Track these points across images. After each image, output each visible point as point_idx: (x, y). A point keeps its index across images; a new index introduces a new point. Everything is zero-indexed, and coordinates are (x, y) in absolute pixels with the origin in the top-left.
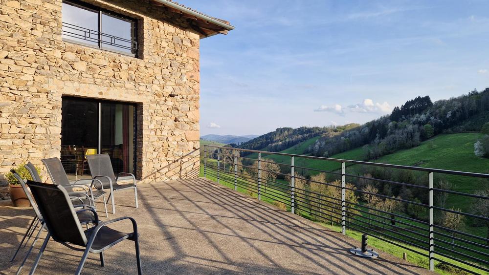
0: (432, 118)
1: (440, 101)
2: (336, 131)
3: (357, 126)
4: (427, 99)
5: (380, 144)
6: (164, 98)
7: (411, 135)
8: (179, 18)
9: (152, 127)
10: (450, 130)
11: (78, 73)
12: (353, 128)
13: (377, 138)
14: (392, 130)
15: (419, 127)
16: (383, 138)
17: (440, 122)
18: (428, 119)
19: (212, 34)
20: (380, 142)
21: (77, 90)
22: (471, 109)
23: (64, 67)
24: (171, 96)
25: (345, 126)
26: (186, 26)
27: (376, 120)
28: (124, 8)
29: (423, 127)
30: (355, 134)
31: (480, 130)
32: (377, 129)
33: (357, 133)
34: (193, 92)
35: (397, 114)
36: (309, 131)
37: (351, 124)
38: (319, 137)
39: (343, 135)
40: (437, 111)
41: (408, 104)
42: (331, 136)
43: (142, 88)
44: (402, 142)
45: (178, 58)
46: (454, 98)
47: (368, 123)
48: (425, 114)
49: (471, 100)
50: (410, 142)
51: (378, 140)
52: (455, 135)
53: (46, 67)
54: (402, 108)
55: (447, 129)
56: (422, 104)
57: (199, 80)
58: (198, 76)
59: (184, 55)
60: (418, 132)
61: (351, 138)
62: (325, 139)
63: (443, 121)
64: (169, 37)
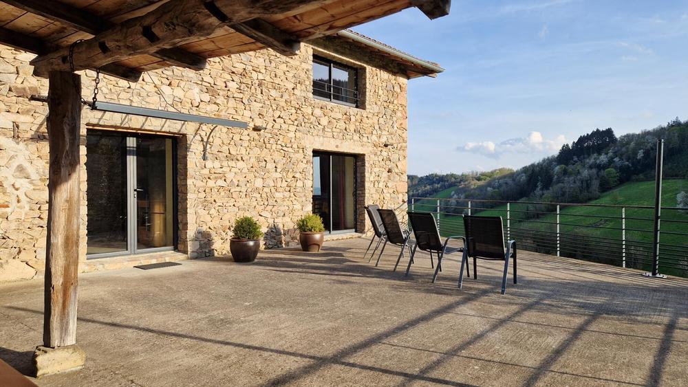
0: (616, 159)
1: (628, 136)
2: (479, 179)
3: (509, 172)
4: (609, 132)
5: (543, 197)
6: (380, 149)
7: (587, 184)
8: (392, 64)
9: (372, 179)
10: (641, 176)
11: (322, 127)
12: (503, 174)
13: (538, 189)
14: (559, 178)
15: (598, 172)
16: (547, 189)
17: (628, 165)
18: (611, 161)
19: (415, 76)
20: (543, 194)
21: (322, 145)
22: (671, 146)
23: (314, 123)
24: (386, 146)
25: (492, 172)
26: (396, 71)
27: (536, 164)
28: (353, 59)
29: (603, 173)
30: (506, 183)
31: (684, 176)
32: (537, 176)
33: (510, 182)
34: (401, 141)
35: (567, 155)
36: (441, 179)
37: (500, 170)
38: (456, 187)
39: (489, 185)
40: (624, 149)
41: (582, 140)
42: (472, 187)
43: (365, 139)
44: (575, 193)
45: (391, 106)
46: (647, 130)
47: (525, 167)
48: (607, 154)
49: (671, 134)
50: (586, 193)
51: (541, 192)
52: (649, 183)
53: (303, 124)
54: (573, 147)
55: (638, 174)
56: (602, 139)
57: (407, 128)
58: (406, 124)
59: (395, 102)
60: (596, 179)
61: (502, 189)
62: (464, 190)
63: (633, 164)
64: (384, 84)
